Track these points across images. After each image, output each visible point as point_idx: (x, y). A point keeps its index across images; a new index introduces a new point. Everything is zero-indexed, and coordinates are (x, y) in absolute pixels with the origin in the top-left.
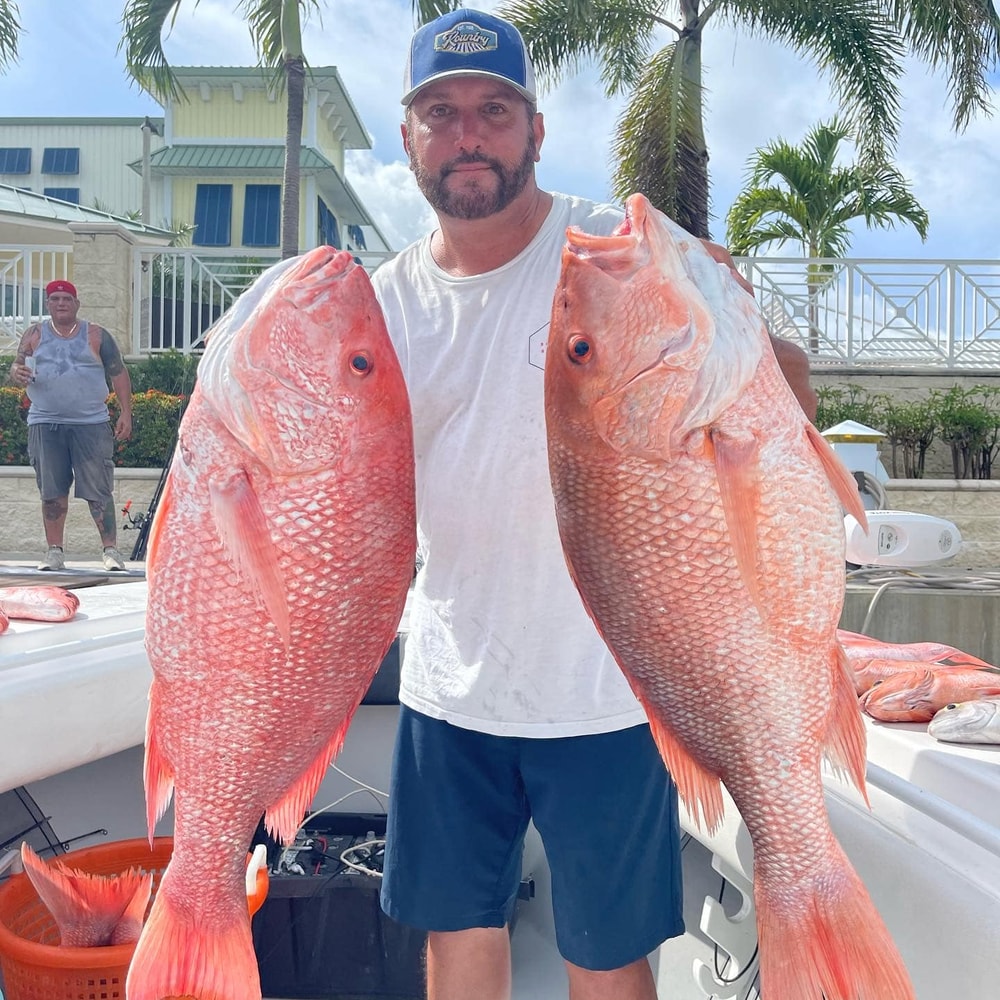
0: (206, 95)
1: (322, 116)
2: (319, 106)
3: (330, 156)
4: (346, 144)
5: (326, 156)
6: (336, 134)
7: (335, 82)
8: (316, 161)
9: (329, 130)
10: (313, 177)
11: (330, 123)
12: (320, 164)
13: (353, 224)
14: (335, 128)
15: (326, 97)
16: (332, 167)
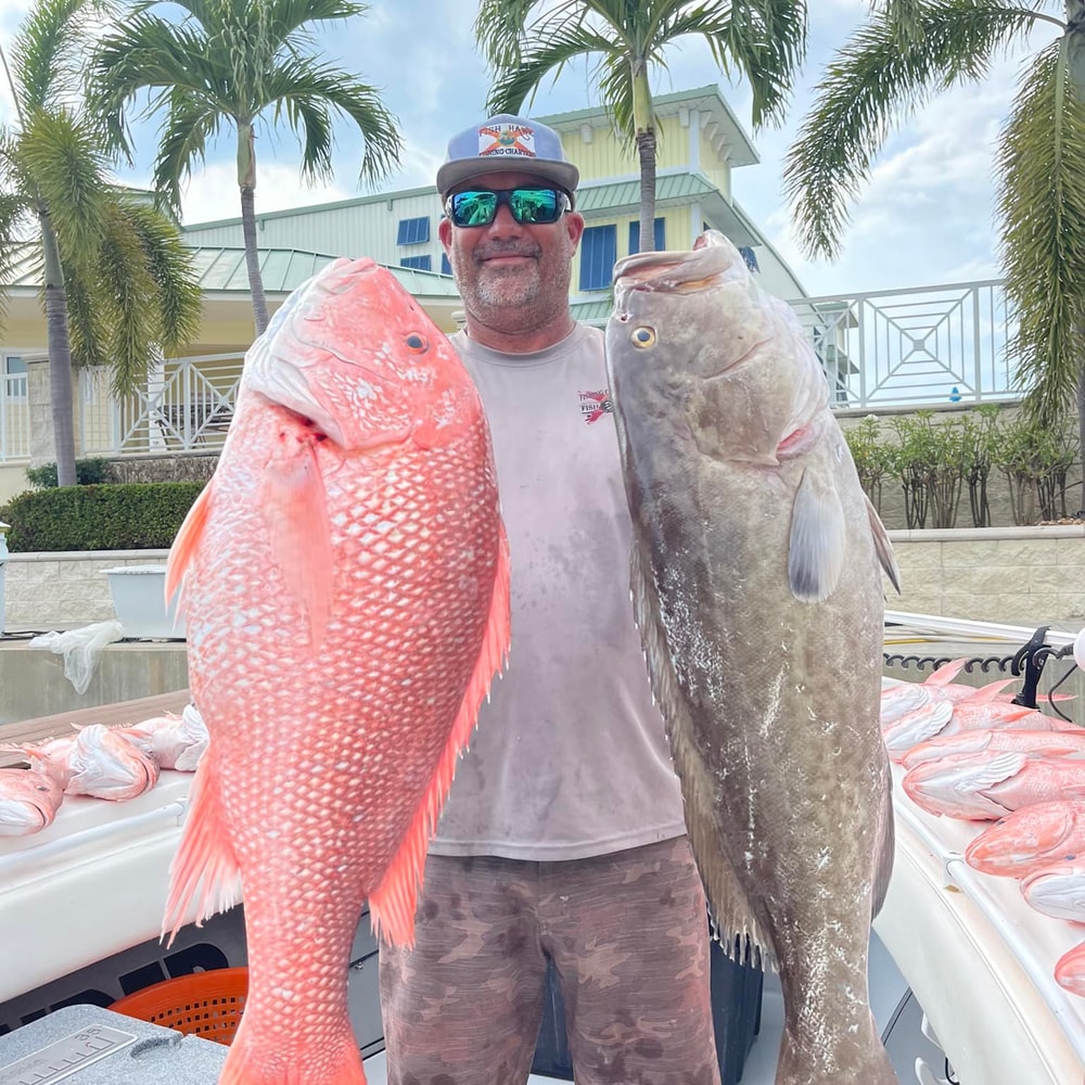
0: (587, 136)
1: (705, 139)
2: (700, 129)
3: (714, 179)
4: (732, 162)
5: (711, 181)
6: (720, 154)
7: (716, 100)
8: (700, 188)
9: (713, 151)
10: (697, 205)
11: (713, 144)
12: (704, 190)
13: (743, 246)
14: (719, 149)
15: (708, 117)
16: (717, 191)
